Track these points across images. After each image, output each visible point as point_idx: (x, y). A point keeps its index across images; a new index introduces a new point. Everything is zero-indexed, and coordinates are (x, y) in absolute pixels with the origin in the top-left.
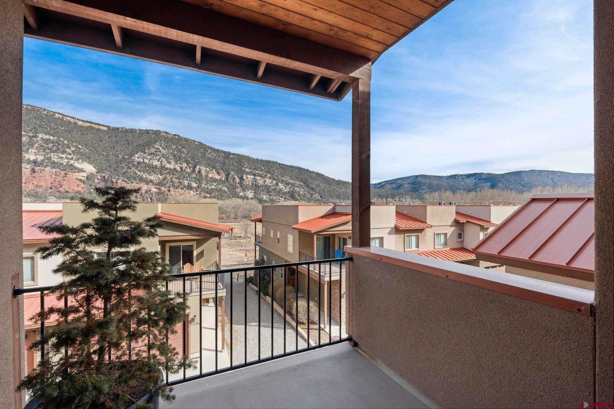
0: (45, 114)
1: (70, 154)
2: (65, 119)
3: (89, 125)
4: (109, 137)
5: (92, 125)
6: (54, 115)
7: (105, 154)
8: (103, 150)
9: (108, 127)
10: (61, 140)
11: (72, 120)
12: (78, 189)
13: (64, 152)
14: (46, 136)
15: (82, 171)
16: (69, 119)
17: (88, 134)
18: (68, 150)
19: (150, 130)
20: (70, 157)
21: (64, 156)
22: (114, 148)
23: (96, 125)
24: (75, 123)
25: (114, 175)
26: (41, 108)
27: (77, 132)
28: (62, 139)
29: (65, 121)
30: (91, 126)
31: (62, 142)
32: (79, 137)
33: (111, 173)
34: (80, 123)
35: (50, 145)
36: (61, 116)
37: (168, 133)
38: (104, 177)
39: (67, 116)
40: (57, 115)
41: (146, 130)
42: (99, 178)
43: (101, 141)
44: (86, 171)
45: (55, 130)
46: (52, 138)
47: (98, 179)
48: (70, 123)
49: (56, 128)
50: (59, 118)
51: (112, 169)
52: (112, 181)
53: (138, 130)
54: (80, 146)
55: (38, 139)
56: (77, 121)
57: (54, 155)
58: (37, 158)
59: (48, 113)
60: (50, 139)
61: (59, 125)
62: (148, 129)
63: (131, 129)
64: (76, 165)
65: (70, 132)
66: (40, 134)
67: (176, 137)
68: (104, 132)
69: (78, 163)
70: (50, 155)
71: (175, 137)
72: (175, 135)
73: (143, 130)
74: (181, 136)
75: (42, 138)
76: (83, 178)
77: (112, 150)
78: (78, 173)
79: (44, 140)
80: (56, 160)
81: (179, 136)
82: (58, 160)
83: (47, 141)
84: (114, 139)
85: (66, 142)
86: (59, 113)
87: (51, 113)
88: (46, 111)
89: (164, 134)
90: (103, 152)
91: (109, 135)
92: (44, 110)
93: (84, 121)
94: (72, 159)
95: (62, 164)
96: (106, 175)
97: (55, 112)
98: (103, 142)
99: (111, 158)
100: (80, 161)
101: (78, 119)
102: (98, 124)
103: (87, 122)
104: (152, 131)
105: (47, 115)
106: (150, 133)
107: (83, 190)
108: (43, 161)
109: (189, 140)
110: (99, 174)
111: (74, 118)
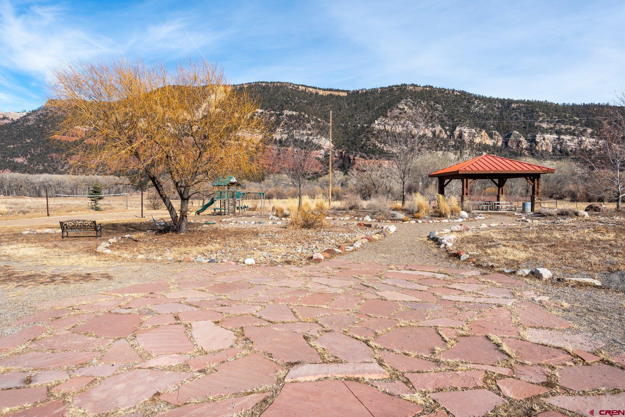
0: (290, 89)
1: (310, 130)
2: (307, 91)
3: (329, 93)
4: (348, 104)
5: (332, 92)
6: (298, 88)
7: (343, 125)
8: (342, 120)
9: (347, 91)
10: (302, 115)
11: (314, 91)
12: (316, 169)
13: (305, 128)
14: (290, 112)
15: (319, 147)
16: (311, 90)
17: (327, 105)
18: (309, 124)
19: (393, 86)
20: (309, 132)
21: (305, 132)
22: (353, 116)
23: (336, 92)
24: (317, 93)
25: (351, 149)
26: (288, 83)
27: (318, 103)
28: (303, 113)
29: (307, 93)
30: (331, 94)
31: (304, 117)
32: (319, 109)
33: (349, 147)
34: (321, 93)
35: (293, 121)
36: (304, 88)
37: (417, 86)
38: (342, 153)
39: (309, 87)
40: (300, 87)
41: (389, 87)
42: (337, 155)
43: (340, 110)
44: (324, 147)
45: (298, 104)
46: (294, 113)
47: (336, 157)
48: (312, 94)
49: (300, 102)
50: (302, 90)
51: (350, 143)
52: (349, 157)
53: (380, 88)
54: (319, 119)
55: (283, 116)
56: (318, 91)
57: (296, 132)
58: (282, 137)
59: (293, 87)
60: (293, 115)
61: (302, 99)
62: (391, 85)
63: (372, 89)
64: (315, 141)
65: (311, 105)
66: (285, 111)
67: (428, 89)
68: (343, 98)
69: (317, 138)
70: (293, 133)
71: (426, 89)
72: (426, 87)
73: (386, 88)
74: (435, 87)
75: (287, 115)
76: (321, 157)
77: (351, 119)
78: (316, 151)
79: (288, 117)
80: (297, 138)
81: (432, 87)
82: (300, 138)
83: (290, 117)
84: (353, 105)
85: (307, 116)
86: (302, 86)
87: (296, 86)
88: (292, 85)
89: (412, 88)
90: (342, 122)
91: (349, 102)
92: (290, 84)
93: (324, 90)
94: (311, 135)
95: (302, 141)
96: (343, 151)
97: (299, 85)
98: (342, 111)
99: (349, 130)
100: (319, 136)
101: (319, 89)
102: (338, 91)
103: (327, 90)
104: (396, 86)
105: (292, 89)
106: (393, 89)
107: (321, 171)
108: (287, 139)
109: (445, 90)
110: (336, 151)
111: (315, 88)
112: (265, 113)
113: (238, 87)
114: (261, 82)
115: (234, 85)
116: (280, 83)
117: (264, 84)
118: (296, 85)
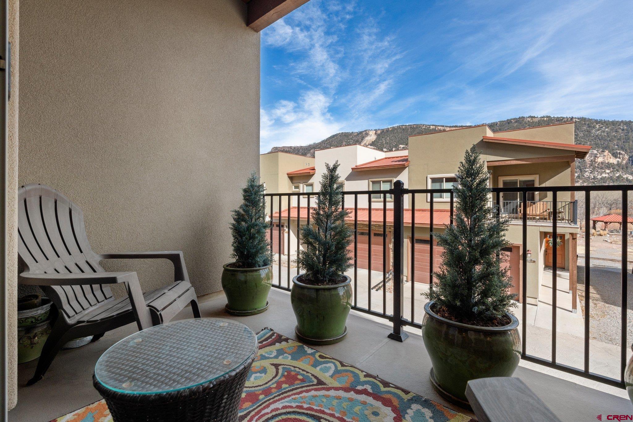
2: (437, 129)
11: (442, 128)
16: (440, 128)
19: (511, 119)
26: (422, 124)
36: (434, 127)
37: (534, 117)
39: (438, 126)
40: (431, 127)
41: (508, 120)
50: (433, 129)
53: (499, 122)
56: (445, 128)
59: (426, 127)
62: (509, 118)
63: (492, 123)
67: (545, 119)
72: (544, 117)
73: (505, 121)
74: (552, 116)
81: (550, 117)
86: (433, 125)
88: (425, 126)
89: (529, 119)
93: (450, 127)
97: (430, 125)
101: (446, 126)
103: (453, 127)
104: (514, 119)
105: (425, 128)
106: (511, 122)
109: (564, 118)
111: (443, 126)
112: (406, 148)
113: (385, 130)
114: (401, 126)
115: (382, 129)
116: (416, 125)
117: (404, 127)
118: (428, 125)
